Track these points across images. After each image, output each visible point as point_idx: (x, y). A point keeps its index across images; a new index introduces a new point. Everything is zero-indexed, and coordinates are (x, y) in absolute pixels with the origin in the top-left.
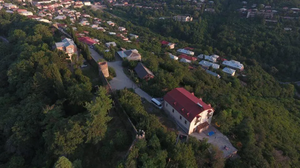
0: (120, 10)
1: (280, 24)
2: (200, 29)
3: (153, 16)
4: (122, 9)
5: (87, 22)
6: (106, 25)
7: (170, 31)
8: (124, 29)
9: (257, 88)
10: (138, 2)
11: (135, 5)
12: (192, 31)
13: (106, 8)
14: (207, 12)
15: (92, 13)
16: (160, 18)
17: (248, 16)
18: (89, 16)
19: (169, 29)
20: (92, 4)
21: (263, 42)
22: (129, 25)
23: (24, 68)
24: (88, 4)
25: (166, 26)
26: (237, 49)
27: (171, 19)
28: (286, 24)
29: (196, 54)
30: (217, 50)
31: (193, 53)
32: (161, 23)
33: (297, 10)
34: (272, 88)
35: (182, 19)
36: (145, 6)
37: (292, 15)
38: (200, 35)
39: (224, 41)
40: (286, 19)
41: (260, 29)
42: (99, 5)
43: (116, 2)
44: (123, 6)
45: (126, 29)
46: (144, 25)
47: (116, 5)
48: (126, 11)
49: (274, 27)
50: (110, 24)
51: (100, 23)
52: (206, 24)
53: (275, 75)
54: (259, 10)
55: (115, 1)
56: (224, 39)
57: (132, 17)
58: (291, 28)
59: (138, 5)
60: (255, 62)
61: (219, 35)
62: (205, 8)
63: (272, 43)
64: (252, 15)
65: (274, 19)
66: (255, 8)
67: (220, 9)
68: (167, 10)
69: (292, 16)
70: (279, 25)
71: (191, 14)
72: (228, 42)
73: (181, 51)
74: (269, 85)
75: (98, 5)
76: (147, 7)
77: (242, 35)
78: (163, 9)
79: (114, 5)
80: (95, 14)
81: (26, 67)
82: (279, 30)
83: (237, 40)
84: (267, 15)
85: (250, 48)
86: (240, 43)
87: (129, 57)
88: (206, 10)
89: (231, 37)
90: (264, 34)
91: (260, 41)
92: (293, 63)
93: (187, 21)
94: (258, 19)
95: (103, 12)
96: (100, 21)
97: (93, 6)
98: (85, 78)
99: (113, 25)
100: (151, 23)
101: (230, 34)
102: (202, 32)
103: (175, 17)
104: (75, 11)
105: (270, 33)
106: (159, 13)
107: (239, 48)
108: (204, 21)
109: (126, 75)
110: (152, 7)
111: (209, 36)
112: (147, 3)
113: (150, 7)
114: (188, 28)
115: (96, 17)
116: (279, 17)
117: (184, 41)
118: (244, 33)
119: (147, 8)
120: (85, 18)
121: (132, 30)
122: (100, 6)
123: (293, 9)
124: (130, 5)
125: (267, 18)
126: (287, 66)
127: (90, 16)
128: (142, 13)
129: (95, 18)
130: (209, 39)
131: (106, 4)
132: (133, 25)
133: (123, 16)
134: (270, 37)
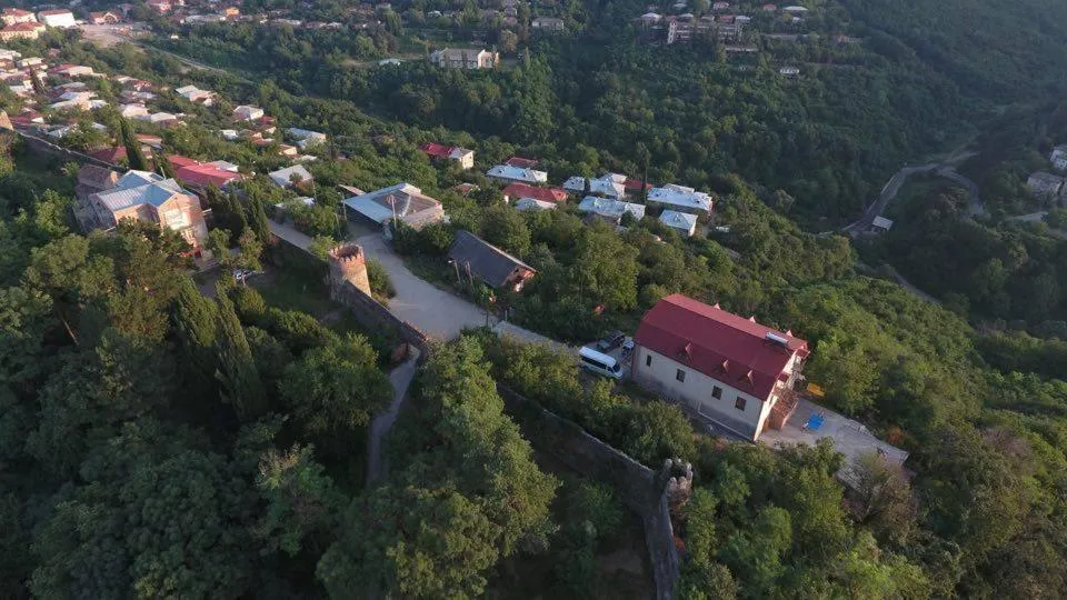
0: (216, 42)
1: (766, 57)
2: (533, 91)
3: (354, 53)
4: (222, 35)
5: (92, 95)
6: (180, 104)
7: (433, 107)
8: (257, 114)
9: (770, 262)
10: (279, 6)
11: (271, 18)
12: (511, 100)
13: (152, 36)
14: (540, 30)
15: (97, 58)
16: (382, 63)
17: (671, 39)
18: (87, 71)
19: (429, 101)
20: (80, 22)
21: (734, 117)
22: (273, 97)
23: (17, 323)
24: (65, 20)
25: (415, 90)
26: (665, 146)
27: (423, 61)
28: (783, 56)
29: (557, 179)
30: (612, 158)
31: (542, 177)
32: (390, 79)
33: (802, 12)
34: (804, 256)
35: (465, 60)
36: (312, 20)
37: (788, 28)
38: (540, 109)
39: (621, 124)
40: (778, 40)
41: (716, 78)
42: (114, 23)
43: (188, 9)
44: (222, 23)
45: (268, 113)
46: (328, 94)
47: (190, 19)
48: (241, 42)
49: (751, 68)
50: (193, 98)
51: (149, 96)
52: (547, 73)
53: (791, 214)
54: (699, 17)
55: (182, 3)
56: (620, 120)
57: (273, 65)
58: (796, 66)
59: (282, 17)
60: (738, 181)
61: (600, 107)
62: (533, 18)
63: (758, 118)
64: (684, 34)
65: (745, 43)
66: (685, 10)
67: (578, 18)
68: (403, 31)
69: (791, 32)
70: (763, 60)
71: (491, 39)
72: (633, 126)
73: (503, 175)
74: (794, 247)
75: (111, 22)
76: (322, 25)
77: (669, 100)
78: (388, 29)
79: (182, 22)
80: (113, 61)
81: (23, 318)
82: (768, 75)
83: (656, 117)
84: (725, 30)
85: (704, 142)
86: (670, 126)
87: (404, 213)
88: (535, 24)
89: (639, 109)
90: (731, 91)
91: (725, 113)
92: (828, 170)
93: (482, 68)
94: (702, 46)
95: (141, 51)
96: (144, 90)
97: (87, 28)
98: (298, 319)
99: (208, 102)
100: (355, 83)
101: (633, 100)
102: (542, 101)
103: (440, 54)
104: (14, 53)
105: (747, 88)
106: (376, 44)
107: (672, 145)
108: (538, 62)
109: (430, 282)
110: (344, 23)
111: (569, 110)
112: (317, 7)
113: (335, 24)
114: (493, 90)
115: (124, 74)
116: (758, 35)
117: (496, 138)
118: (673, 94)
119: (324, 28)
120: (75, 79)
121: (291, 112)
122: (123, 29)
123: (790, 8)
124: (250, 18)
125: (727, 42)
126: (814, 185)
127: (95, 70)
128: (307, 47)
129: (122, 80)
130: (573, 124)
131: (149, 21)
132: (285, 96)
133: (235, 62)
134: (749, 98)
